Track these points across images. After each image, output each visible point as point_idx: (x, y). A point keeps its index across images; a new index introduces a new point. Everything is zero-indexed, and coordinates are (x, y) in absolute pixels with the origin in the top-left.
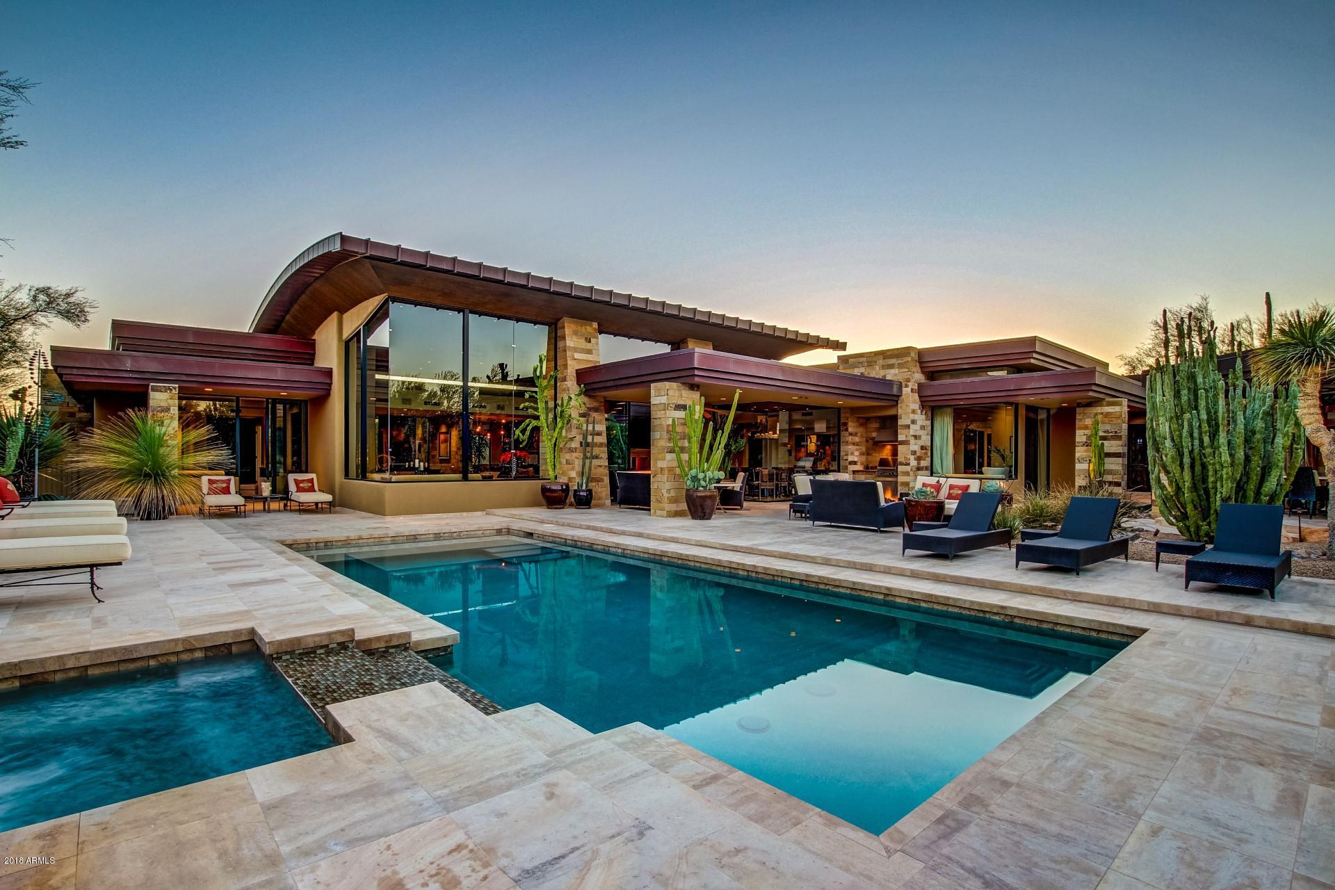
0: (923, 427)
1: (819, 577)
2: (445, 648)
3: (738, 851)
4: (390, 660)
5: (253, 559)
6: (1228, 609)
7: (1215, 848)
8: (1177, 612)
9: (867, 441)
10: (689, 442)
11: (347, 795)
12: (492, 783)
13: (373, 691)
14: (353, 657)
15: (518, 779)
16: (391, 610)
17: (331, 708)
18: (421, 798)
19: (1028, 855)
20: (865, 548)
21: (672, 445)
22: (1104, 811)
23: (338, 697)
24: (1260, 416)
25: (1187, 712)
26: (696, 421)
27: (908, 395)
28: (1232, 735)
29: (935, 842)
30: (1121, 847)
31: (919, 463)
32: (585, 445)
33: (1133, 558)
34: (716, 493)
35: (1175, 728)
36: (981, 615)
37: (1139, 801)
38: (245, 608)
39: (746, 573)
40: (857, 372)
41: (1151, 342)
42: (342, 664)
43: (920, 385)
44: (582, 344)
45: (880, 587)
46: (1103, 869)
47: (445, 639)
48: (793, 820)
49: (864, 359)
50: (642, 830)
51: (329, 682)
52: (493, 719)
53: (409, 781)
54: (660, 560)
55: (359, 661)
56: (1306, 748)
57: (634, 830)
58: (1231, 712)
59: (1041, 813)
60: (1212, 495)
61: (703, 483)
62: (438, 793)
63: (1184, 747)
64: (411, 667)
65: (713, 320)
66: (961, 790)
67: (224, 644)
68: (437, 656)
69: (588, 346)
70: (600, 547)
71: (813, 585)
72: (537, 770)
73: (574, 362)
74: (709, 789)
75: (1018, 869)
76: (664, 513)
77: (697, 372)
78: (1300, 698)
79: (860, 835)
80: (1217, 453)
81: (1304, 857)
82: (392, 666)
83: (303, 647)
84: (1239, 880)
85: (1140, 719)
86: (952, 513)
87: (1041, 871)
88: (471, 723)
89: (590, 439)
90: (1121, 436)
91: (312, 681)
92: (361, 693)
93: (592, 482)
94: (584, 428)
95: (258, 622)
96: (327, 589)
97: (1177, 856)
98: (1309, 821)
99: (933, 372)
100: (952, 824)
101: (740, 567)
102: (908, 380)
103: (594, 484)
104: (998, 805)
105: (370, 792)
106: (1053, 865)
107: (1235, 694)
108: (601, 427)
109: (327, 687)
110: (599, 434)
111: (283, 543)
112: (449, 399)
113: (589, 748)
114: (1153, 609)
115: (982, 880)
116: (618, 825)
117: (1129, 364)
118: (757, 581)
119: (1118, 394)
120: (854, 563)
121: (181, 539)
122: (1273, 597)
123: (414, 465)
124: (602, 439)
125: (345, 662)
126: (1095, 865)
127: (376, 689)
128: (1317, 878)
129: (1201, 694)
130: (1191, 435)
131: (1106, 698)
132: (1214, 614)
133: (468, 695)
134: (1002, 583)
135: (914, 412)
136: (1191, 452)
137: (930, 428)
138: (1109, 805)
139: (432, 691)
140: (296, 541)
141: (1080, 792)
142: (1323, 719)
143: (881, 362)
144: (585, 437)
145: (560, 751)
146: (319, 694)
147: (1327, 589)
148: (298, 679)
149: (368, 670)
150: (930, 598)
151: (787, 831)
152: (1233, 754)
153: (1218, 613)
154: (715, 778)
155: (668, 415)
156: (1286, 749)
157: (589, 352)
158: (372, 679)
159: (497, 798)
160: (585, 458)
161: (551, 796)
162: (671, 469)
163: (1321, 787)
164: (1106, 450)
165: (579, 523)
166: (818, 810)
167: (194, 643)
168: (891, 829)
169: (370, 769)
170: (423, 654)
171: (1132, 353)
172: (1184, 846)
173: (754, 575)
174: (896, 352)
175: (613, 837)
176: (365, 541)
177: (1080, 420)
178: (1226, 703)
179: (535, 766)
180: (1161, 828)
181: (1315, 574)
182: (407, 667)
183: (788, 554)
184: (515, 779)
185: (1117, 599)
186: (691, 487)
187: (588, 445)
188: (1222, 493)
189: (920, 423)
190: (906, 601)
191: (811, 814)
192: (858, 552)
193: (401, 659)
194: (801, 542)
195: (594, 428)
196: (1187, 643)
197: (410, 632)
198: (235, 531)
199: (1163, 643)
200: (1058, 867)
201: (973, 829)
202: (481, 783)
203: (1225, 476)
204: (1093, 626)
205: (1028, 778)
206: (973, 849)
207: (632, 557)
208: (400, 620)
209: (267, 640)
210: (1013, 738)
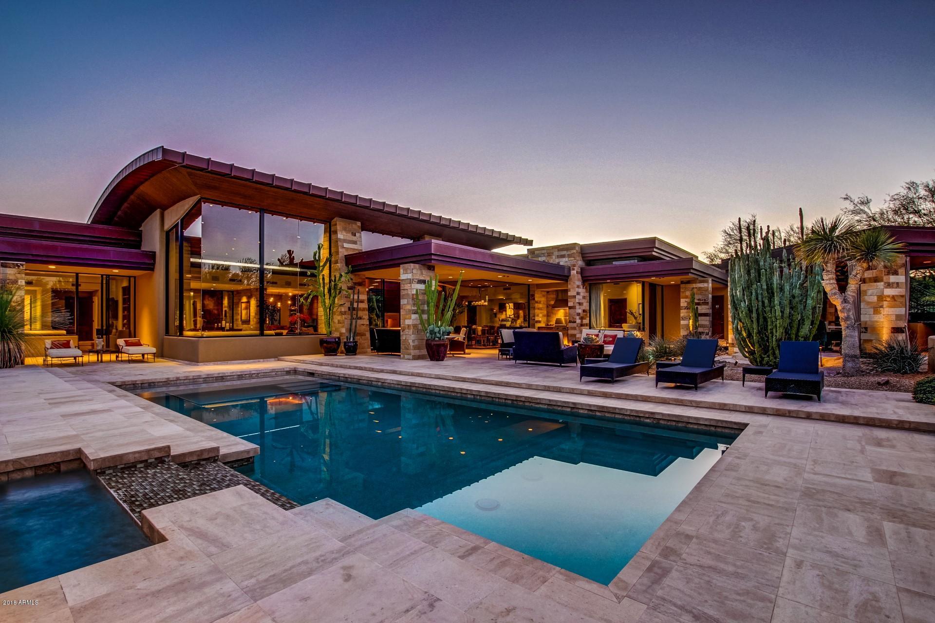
0: (584, 297)
1: (526, 397)
2: (248, 459)
3: (508, 611)
4: (201, 471)
5: (85, 395)
6: (796, 409)
7: (841, 573)
8: (763, 412)
9: (547, 307)
10: (428, 306)
11: (159, 591)
12: (294, 570)
13: (186, 496)
14: (169, 469)
15: (317, 565)
16: (202, 431)
17: (148, 513)
18: (230, 590)
19: (719, 591)
20: (554, 377)
21: (416, 308)
22: (760, 552)
23: (154, 503)
24: (798, 287)
25: (791, 477)
26: (433, 292)
27: (574, 275)
28: (824, 491)
29: (649, 587)
30: (779, 578)
31: (582, 321)
32: (352, 309)
33: (726, 379)
34: (447, 342)
35: (787, 489)
36: (638, 419)
37: (781, 543)
38: (75, 433)
39: (472, 397)
40: (540, 259)
41: (722, 243)
42: (159, 475)
43: (582, 269)
44: (349, 237)
45: (568, 402)
46: (773, 596)
47: (248, 452)
48: (542, 579)
49: (545, 251)
50: (432, 603)
51: (146, 491)
52: (292, 513)
53: (218, 573)
54: (409, 389)
55: (174, 472)
56: (871, 497)
57: (425, 603)
58: (817, 476)
59: (718, 558)
60: (770, 337)
61: (438, 335)
62: (246, 583)
63: (797, 501)
64: (219, 475)
65: (443, 222)
66: (659, 544)
67: (53, 464)
68: (241, 466)
69: (354, 238)
70: (365, 382)
71: (521, 403)
72: (334, 556)
73: (344, 250)
74: (472, 558)
75: (715, 602)
76: (411, 357)
77: (433, 257)
78: (855, 464)
79: (594, 587)
80: (773, 310)
81: (899, 574)
82: (203, 475)
83: (124, 462)
84: (865, 596)
85: (763, 484)
86: (610, 353)
87: (731, 603)
88: (273, 518)
89: (355, 305)
90: (708, 303)
91: (132, 490)
92: (175, 498)
93: (357, 336)
94: (352, 297)
95: (85, 443)
96: (148, 416)
97: (819, 582)
98: (892, 548)
99: (590, 261)
100: (659, 571)
101: (469, 392)
102: (574, 266)
103: (359, 337)
104: (687, 553)
105: (182, 586)
106: (738, 597)
107: (816, 463)
108: (364, 297)
109: (145, 495)
110: (362, 302)
111: (113, 384)
112: (249, 278)
113: (374, 532)
114: (748, 411)
115: (692, 615)
116: (410, 599)
117: (709, 257)
118: (481, 402)
119: (705, 276)
120: (549, 387)
121: (24, 382)
122: (819, 400)
123: (221, 325)
124: (365, 305)
125: (162, 473)
126: (767, 594)
127: (189, 494)
128: (912, 589)
129: (795, 465)
130: (757, 299)
131: (737, 471)
132: (787, 412)
133: (268, 494)
134: (649, 397)
135: (578, 287)
136: (757, 310)
137: (588, 298)
138: (762, 547)
139: (239, 494)
140: (124, 382)
141: (740, 539)
142: (874, 477)
143: (556, 253)
144: (352, 304)
145: (350, 536)
146: (137, 501)
147: (847, 394)
148: (120, 489)
149: (182, 479)
150: (602, 409)
151: (539, 588)
152: (829, 505)
153: (790, 411)
154: (475, 549)
155: (413, 287)
156: (860, 499)
157: (355, 243)
158: (185, 486)
159: (300, 584)
160: (352, 319)
161: (348, 578)
162: (415, 326)
163: (890, 523)
164: (700, 312)
165: (348, 364)
166: (558, 568)
167: (24, 463)
168: (615, 580)
169: (181, 565)
170: (229, 465)
171: (711, 250)
172: (821, 573)
173: (478, 397)
174: (566, 247)
175: (407, 611)
176: (182, 381)
177: (683, 292)
178: (812, 469)
179: (332, 552)
180: (802, 562)
181: (837, 386)
182: (216, 475)
183: (502, 382)
184: (315, 565)
185: (725, 405)
186: (430, 338)
187: (354, 309)
188: (776, 336)
189: (582, 294)
190: (586, 412)
191: (554, 572)
192: (550, 379)
193: (211, 468)
194: (509, 374)
195: (358, 297)
196: (775, 432)
197: (219, 447)
198: (74, 376)
199: (761, 433)
200: (742, 598)
201: (674, 574)
202: (286, 571)
203: (778, 325)
204: (713, 423)
205: (702, 531)
206: (678, 589)
207: (389, 388)
208: (210, 438)
209: (91, 458)
210: (684, 503)
